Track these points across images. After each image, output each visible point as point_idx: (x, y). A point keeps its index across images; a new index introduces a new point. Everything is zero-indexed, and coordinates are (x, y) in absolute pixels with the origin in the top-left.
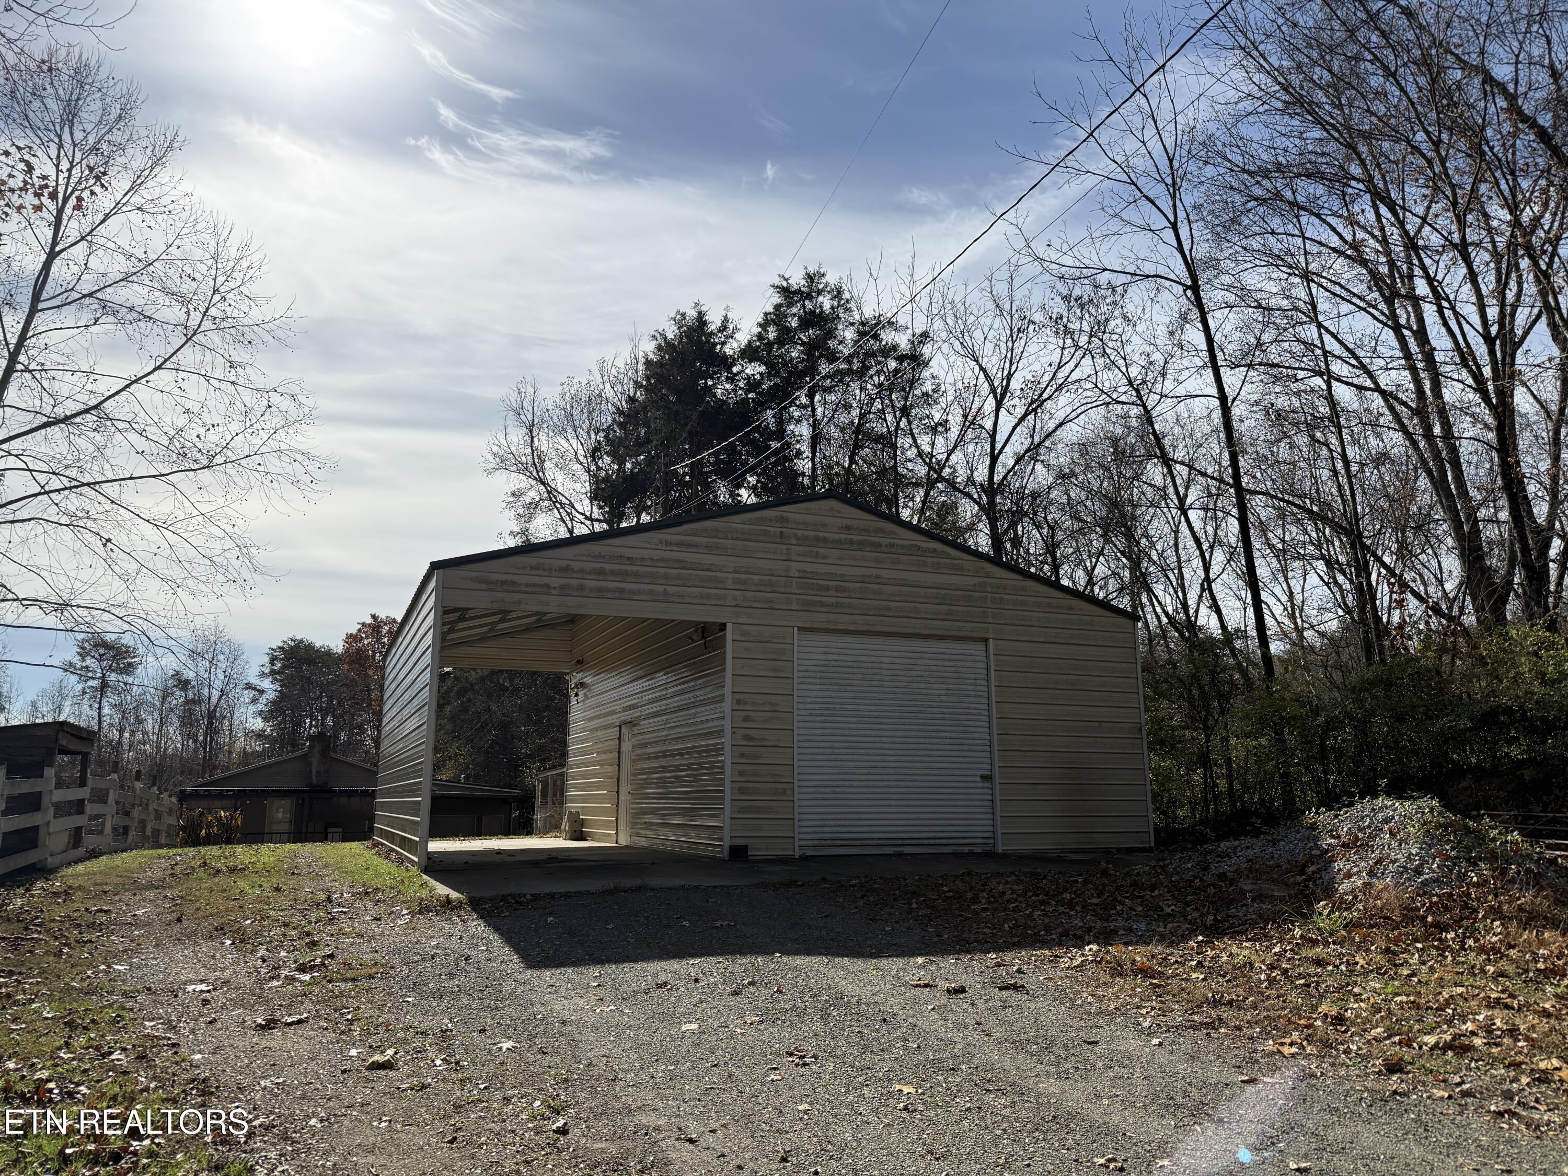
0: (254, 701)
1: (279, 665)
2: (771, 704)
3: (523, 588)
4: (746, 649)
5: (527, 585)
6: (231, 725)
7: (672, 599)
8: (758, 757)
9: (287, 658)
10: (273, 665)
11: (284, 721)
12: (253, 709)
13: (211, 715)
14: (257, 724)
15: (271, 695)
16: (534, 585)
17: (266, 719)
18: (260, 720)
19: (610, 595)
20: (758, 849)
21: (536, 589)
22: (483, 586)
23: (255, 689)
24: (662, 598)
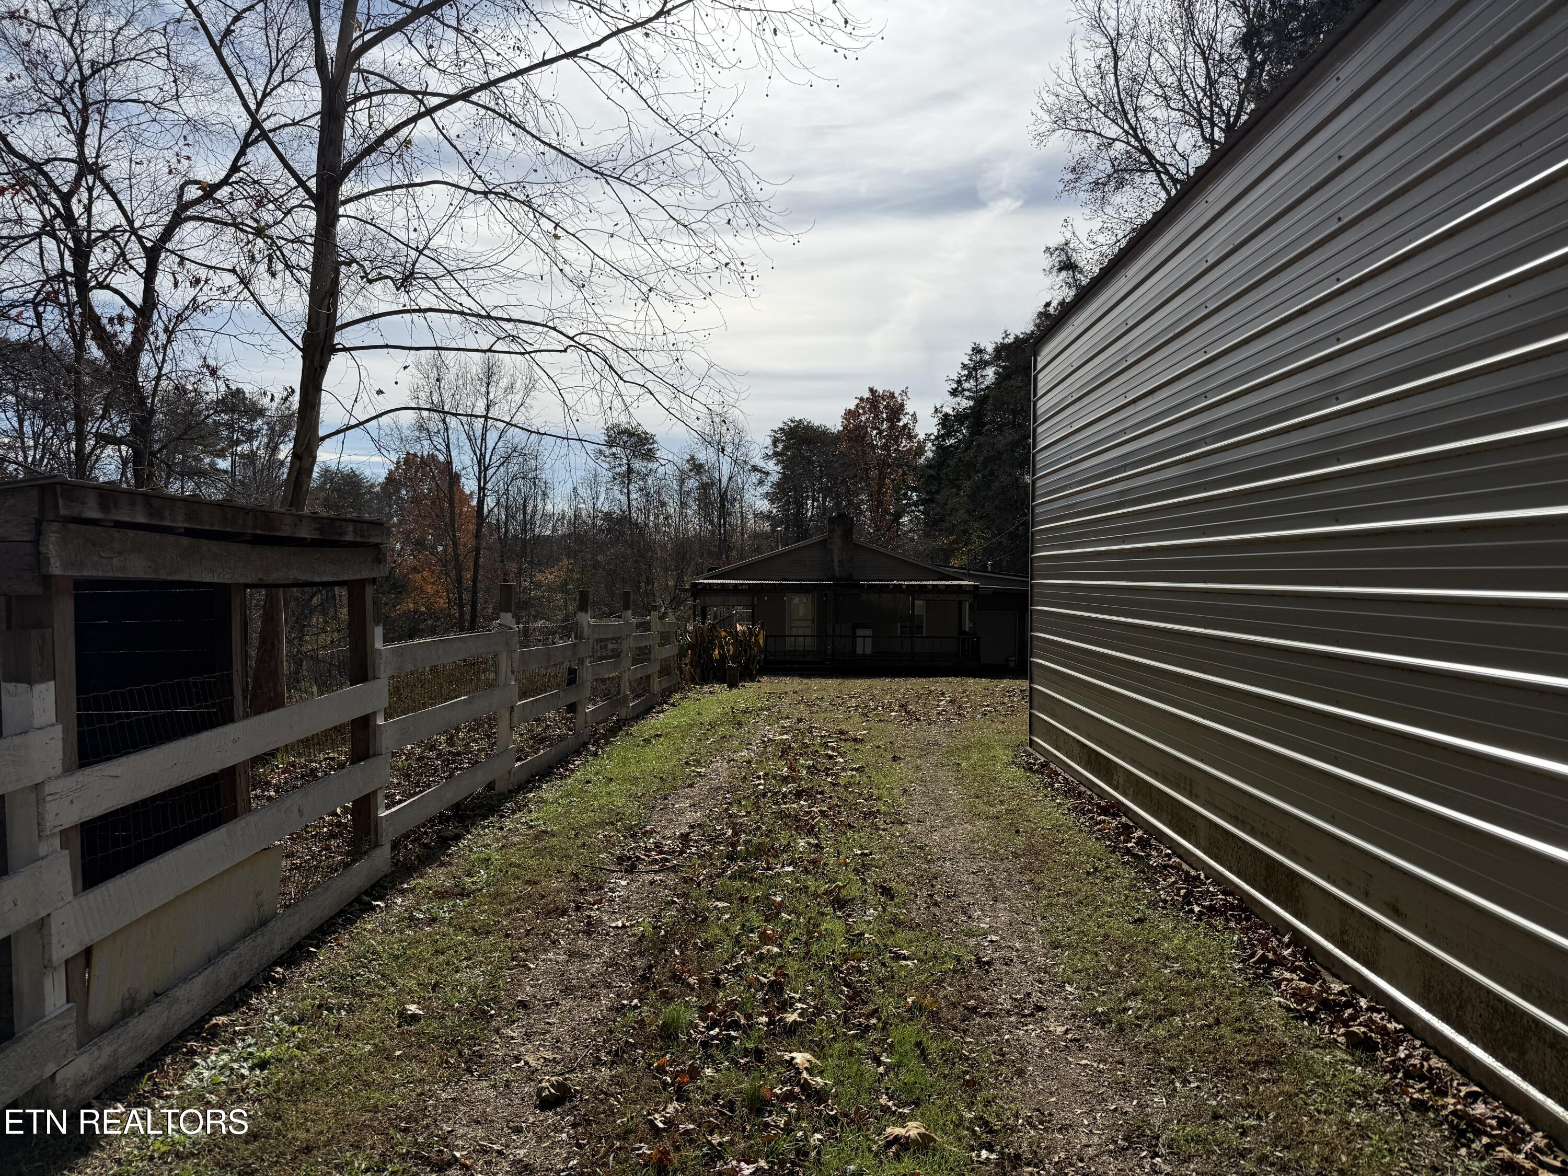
0: (761, 482)
1: (780, 447)
6: (742, 507)
9: (788, 439)
10: (775, 446)
11: (788, 503)
12: (761, 490)
13: (723, 497)
14: (764, 506)
15: (775, 478)
17: (772, 501)
18: (766, 502)
23: (760, 471)
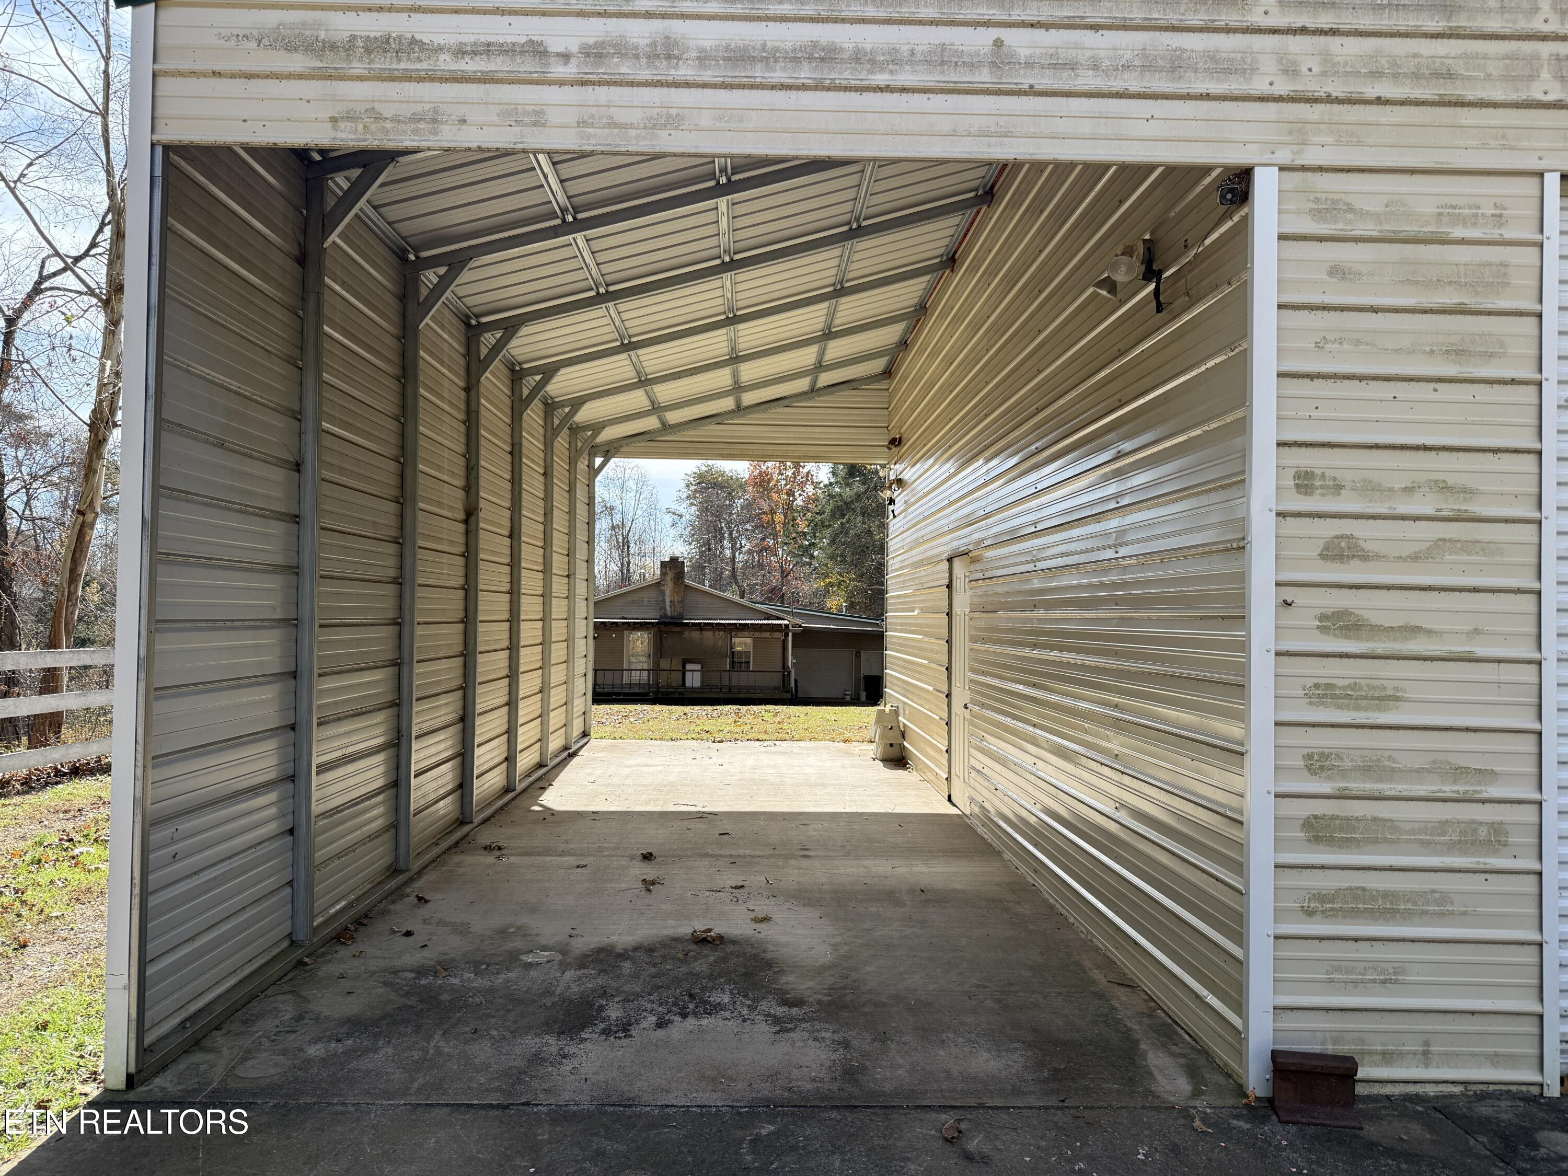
0: (674, 524)
1: (692, 490)
2: (1444, 488)
3: (446, 63)
4: (1337, 271)
5: (460, 52)
7: (1026, 80)
8: (1392, 699)
9: (699, 483)
10: (689, 490)
12: (674, 532)
15: (688, 520)
16: (487, 49)
19: (779, 75)
20: (1388, 1057)
21: (497, 65)
22: (299, 62)
23: (674, 513)
24: (984, 77)
